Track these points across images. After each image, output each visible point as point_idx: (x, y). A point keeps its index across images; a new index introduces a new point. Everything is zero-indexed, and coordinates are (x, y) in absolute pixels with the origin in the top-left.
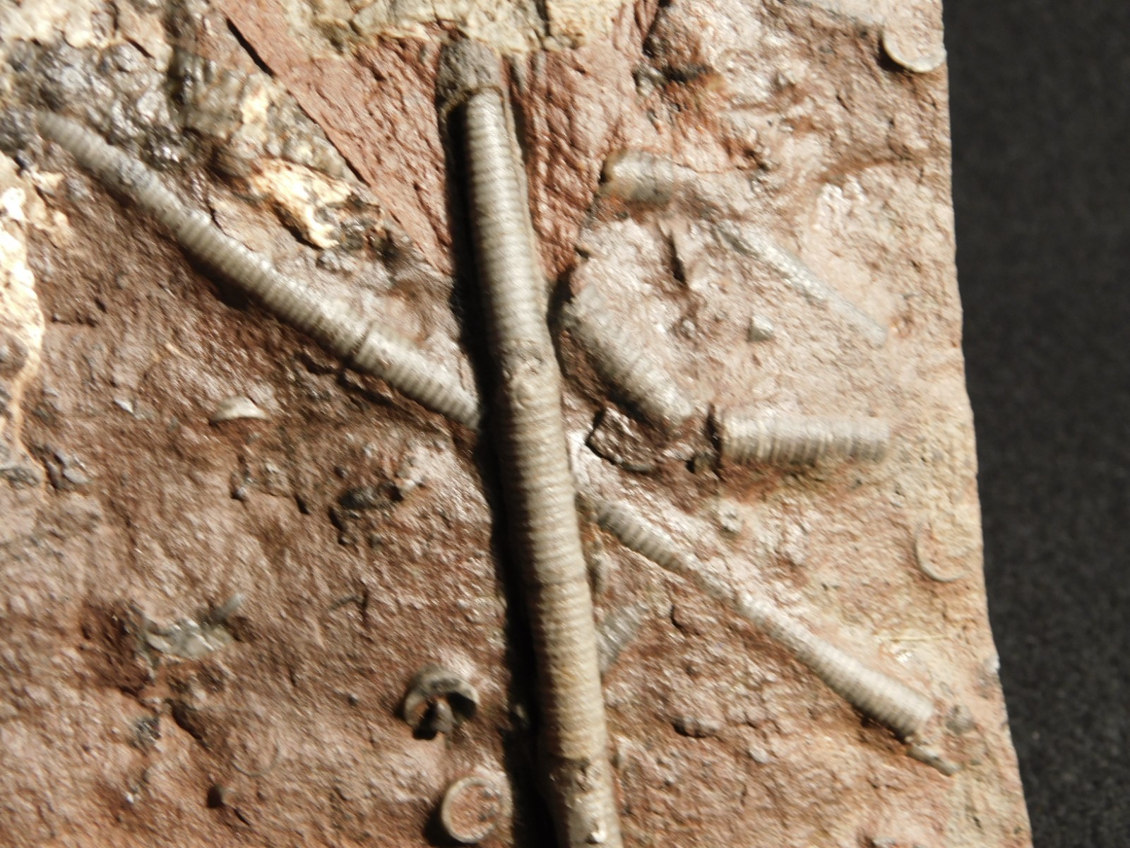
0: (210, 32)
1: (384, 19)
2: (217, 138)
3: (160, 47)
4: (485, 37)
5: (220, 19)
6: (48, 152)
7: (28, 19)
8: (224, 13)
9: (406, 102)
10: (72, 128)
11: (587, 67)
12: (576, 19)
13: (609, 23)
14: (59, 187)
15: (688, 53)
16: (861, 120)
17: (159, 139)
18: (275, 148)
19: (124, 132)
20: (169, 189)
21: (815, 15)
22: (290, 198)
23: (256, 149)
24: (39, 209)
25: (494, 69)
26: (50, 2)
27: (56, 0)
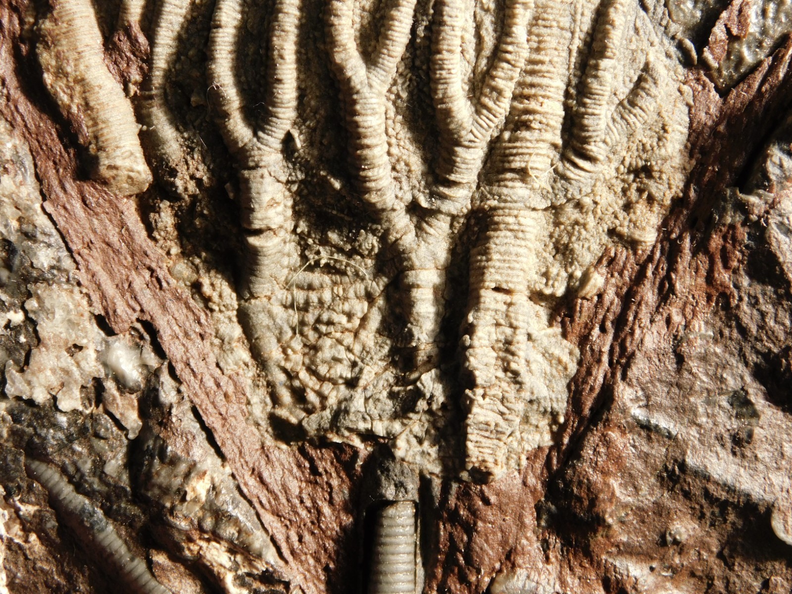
0: (174, 420)
1: (327, 426)
2: (164, 507)
3: (132, 419)
4: (409, 458)
5: (187, 406)
6: (30, 489)
7: (29, 383)
8: (192, 402)
9: (334, 495)
10: (52, 475)
11: (493, 499)
12: (490, 460)
13: (524, 462)
14: (34, 516)
15: (586, 503)
17: (119, 497)
18: (208, 523)
19: (91, 485)
20: (120, 536)
21: (711, 487)
22: (214, 564)
23: (192, 522)
24: (17, 528)
25: (413, 486)
26: (49, 373)
27: (54, 371)
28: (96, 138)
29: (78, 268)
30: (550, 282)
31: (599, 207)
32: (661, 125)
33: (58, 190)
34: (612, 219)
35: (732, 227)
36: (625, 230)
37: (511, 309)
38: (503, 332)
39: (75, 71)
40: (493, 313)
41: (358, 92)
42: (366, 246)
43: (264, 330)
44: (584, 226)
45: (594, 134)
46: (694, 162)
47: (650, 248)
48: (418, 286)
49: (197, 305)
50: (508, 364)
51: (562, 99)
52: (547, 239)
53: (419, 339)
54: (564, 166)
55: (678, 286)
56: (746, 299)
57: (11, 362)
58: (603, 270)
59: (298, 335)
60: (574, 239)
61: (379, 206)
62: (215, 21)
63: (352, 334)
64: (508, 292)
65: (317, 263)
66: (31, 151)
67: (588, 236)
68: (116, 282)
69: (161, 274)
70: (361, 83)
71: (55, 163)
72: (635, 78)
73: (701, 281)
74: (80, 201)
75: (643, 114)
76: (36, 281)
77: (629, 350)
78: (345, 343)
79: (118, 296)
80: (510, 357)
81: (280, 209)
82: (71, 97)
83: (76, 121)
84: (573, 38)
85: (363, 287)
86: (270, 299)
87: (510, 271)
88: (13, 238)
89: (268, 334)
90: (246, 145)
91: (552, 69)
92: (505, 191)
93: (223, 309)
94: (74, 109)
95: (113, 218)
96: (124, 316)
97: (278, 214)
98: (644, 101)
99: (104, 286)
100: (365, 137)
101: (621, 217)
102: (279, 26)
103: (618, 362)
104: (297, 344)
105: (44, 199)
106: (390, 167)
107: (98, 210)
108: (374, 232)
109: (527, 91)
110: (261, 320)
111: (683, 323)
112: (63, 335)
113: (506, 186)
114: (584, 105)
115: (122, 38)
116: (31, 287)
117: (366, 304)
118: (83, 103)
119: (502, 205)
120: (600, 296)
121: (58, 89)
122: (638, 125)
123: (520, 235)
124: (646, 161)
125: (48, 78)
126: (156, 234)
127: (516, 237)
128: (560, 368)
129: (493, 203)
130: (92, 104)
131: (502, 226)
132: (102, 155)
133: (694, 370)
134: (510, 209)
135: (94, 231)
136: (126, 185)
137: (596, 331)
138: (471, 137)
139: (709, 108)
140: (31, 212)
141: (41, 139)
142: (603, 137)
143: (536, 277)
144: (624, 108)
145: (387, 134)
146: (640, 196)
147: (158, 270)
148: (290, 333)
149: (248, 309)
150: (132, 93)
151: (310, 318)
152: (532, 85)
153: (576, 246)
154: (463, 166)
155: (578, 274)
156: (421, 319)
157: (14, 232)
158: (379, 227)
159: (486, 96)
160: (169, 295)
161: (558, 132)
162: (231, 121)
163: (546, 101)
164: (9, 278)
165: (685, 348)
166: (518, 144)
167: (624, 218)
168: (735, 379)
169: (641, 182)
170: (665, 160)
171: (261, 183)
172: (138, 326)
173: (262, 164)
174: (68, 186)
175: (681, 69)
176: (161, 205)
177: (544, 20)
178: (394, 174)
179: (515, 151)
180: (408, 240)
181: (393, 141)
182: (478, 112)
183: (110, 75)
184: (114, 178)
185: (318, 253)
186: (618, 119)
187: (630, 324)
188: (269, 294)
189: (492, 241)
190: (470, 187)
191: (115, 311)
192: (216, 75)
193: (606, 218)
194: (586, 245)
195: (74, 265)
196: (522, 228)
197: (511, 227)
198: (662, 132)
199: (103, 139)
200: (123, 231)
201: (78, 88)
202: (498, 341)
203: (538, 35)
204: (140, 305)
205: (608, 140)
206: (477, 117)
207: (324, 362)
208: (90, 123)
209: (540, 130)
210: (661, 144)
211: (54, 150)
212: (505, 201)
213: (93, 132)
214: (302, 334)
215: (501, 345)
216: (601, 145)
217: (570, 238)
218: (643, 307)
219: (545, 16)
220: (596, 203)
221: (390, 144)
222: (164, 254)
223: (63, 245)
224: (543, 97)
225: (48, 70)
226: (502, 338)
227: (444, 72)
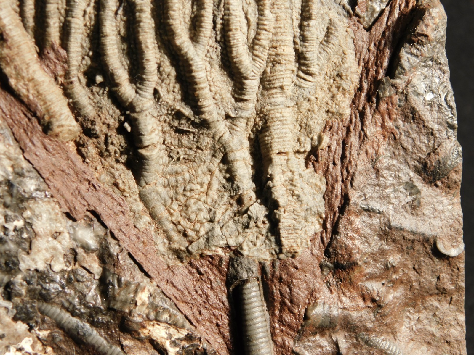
0: (121, 262)
1: (203, 247)
2: (125, 312)
3: (96, 268)
4: (251, 255)
5: (125, 253)
6: (43, 321)
7: (33, 260)
8: (127, 250)
9: (213, 285)
10: (56, 310)
11: (299, 266)
12: (294, 245)
13: (309, 243)
14: (48, 336)
15: (346, 257)
16: (424, 278)
17: (97, 313)
18: (152, 316)
19: (79, 310)
20: (101, 335)
21: (405, 234)
22: (158, 338)
23: (142, 317)
24: (39, 346)
25: (255, 269)
26: (44, 251)
27: (47, 250)
28: (48, 111)
29: (49, 188)
30: (302, 145)
31: (319, 100)
32: (341, 51)
33: (30, 144)
34: (326, 105)
35: (390, 97)
36: (334, 110)
37: (289, 162)
38: (287, 176)
39: (28, 75)
40: (280, 167)
41: (192, 60)
42: (204, 144)
43: (156, 202)
44: (313, 111)
45: (313, 61)
46: (361, 68)
47: (349, 117)
48: (237, 160)
49: (117, 195)
50: (293, 192)
51: (293, 46)
52: (295, 123)
53: (243, 189)
54: (299, 81)
55: (368, 133)
56: (403, 133)
57: (20, 250)
58: (328, 133)
59: (175, 201)
60: (309, 119)
61: (211, 120)
62: (103, 33)
63: (205, 194)
64: (286, 153)
65: (178, 159)
66: (9, 126)
67: (316, 116)
68: (71, 191)
69: (94, 182)
70: (193, 54)
71: (25, 130)
72: (325, 29)
73: (379, 129)
74: (43, 149)
75: (334, 47)
76: (28, 199)
77: (351, 172)
78: (202, 200)
79: (74, 199)
80: (293, 188)
81: (157, 132)
82: (28, 90)
83: (34, 104)
84: (292, 12)
85: (205, 167)
86: (156, 184)
87: (284, 143)
88: (11, 178)
89: (159, 204)
90: (133, 100)
91: (286, 31)
92: (273, 100)
93: (131, 195)
94: (31, 97)
95: (63, 156)
96: (81, 210)
97: (156, 135)
98: (334, 40)
99: (66, 196)
100: (200, 83)
101: (330, 104)
102: (142, 30)
103: (346, 179)
104: (175, 206)
105: (23, 152)
106: (212, 98)
107: (54, 152)
108: (208, 136)
109: (275, 44)
110: (153, 197)
111: (374, 152)
112: (49, 228)
113: (273, 98)
114: (305, 47)
115: (49, 52)
116: (25, 204)
117: (209, 176)
118: (36, 93)
119: (273, 108)
120: (329, 147)
121: (20, 87)
122: (332, 53)
123: (285, 122)
124: (338, 71)
125: (12, 82)
126: (87, 160)
127: (283, 124)
128: (317, 189)
129: (269, 108)
130: (41, 92)
131: (275, 119)
132: (53, 120)
133: (385, 175)
134: (277, 109)
135: (54, 165)
136: (67, 135)
137: (331, 166)
138: (253, 74)
139: (363, 38)
140: (19, 160)
141: (14, 118)
142: (317, 62)
143: (294, 144)
144: (323, 44)
145: (208, 80)
146: (338, 90)
147: (92, 180)
148: (170, 201)
149: (144, 192)
150: (60, 83)
151: (180, 190)
152: (278, 41)
153: (311, 123)
154: (251, 90)
155: (316, 138)
156: (242, 178)
157: (10, 174)
158: (210, 132)
159: (256, 50)
160: (100, 193)
161: (294, 64)
162: (123, 88)
163: (285, 48)
164: (11, 201)
165: (378, 165)
166: (276, 74)
167: (332, 104)
168: (405, 176)
169: (337, 83)
170: (347, 69)
171: (146, 119)
172: (88, 213)
173: (144, 109)
174: (35, 142)
175: (346, 20)
176: (88, 143)
177: (277, 5)
178: (215, 101)
179: (275, 78)
180: (227, 137)
181: (212, 83)
182: (254, 60)
183: (46, 74)
184: (61, 132)
185: (178, 153)
186: (322, 51)
187: (348, 158)
188: (155, 181)
189: (271, 128)
190: (254, 101)
191: (75, 208)
192: (110, 63)
193: (323, 105)
194: (316, 122)
195: (46, 186)
196: (285, 118)
197: (280, 119)
198: (343, 55)
199: (52, 111)
200: (69, 162)
201: (31, 84)
202: (285, 181)
203: (275, 13)
204: (87, 202)
205: (319, 63)
206: (254, 63)
207: (192, 212)
208: (42, 103)
209: (285, 64)
210: (344, 61)
211: (22, 122)
212: (274, 106)
213: (45, 108)
214: (177, 200)
215: (287, 183)
216: (317, 67)
217: (307, 120)
218: (353, 148)
219: (278, 3)
220: (316, 98)
221: (210, 85)
222: (94, 170)
223: (39, 175)
224: (284, 46)
225: (11, 77)
226: (287, 179)
227: (235, 41)
